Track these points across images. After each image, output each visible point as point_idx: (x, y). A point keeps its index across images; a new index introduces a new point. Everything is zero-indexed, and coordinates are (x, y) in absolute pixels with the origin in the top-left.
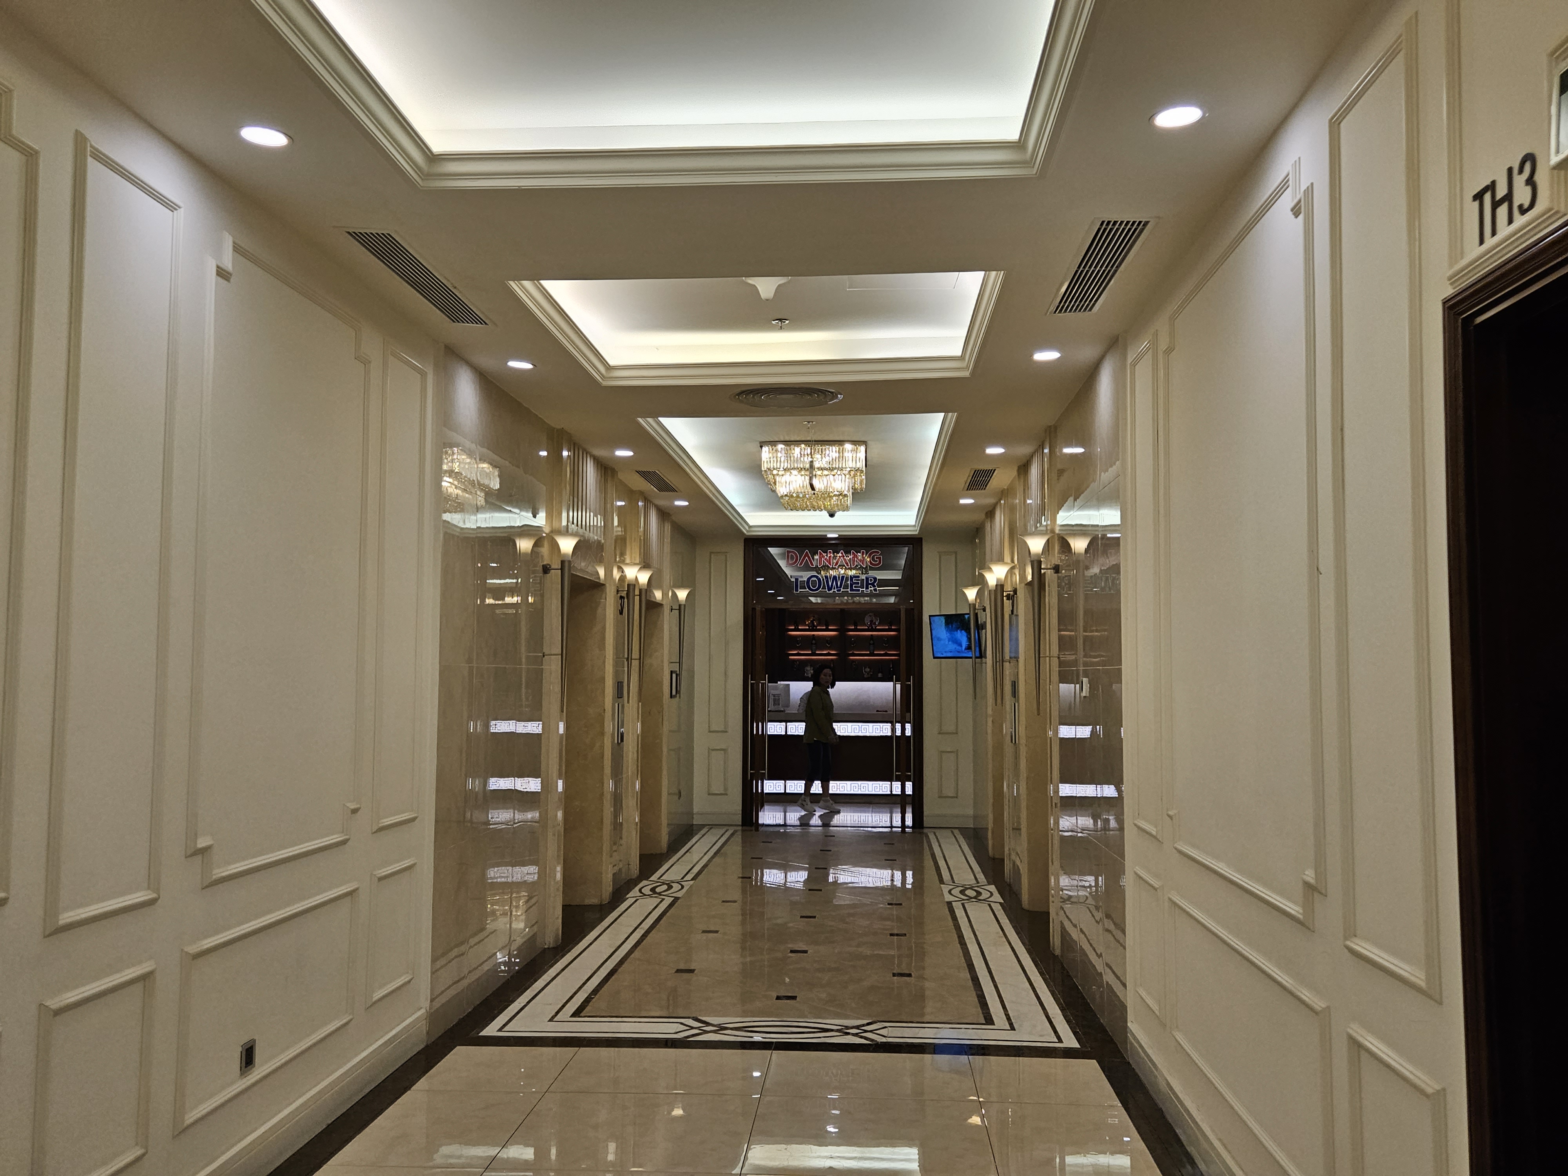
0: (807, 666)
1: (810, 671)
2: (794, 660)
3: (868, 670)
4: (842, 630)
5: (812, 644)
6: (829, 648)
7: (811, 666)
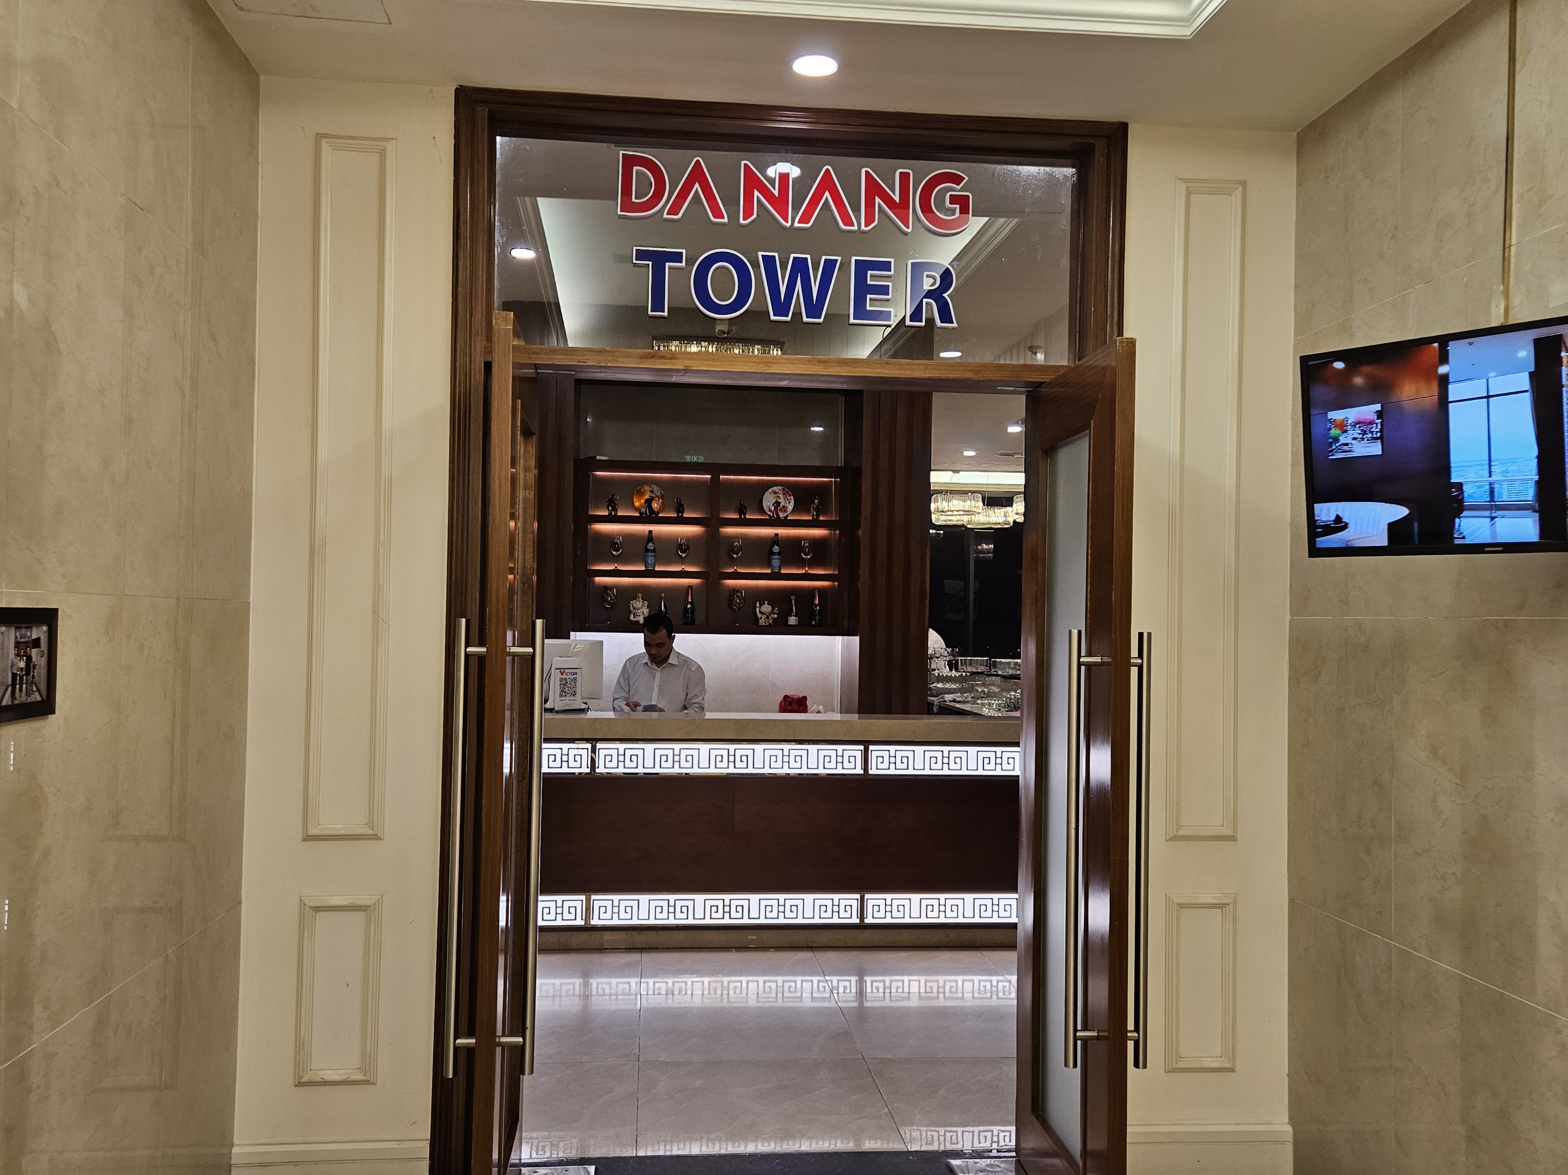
0: (635, 598)
1: (641, 611)
2: (606, 588)
3: (766, 608)
4: (712, 523)
5: (647, 550)
6: (682, 561)
7: (644, 599)
